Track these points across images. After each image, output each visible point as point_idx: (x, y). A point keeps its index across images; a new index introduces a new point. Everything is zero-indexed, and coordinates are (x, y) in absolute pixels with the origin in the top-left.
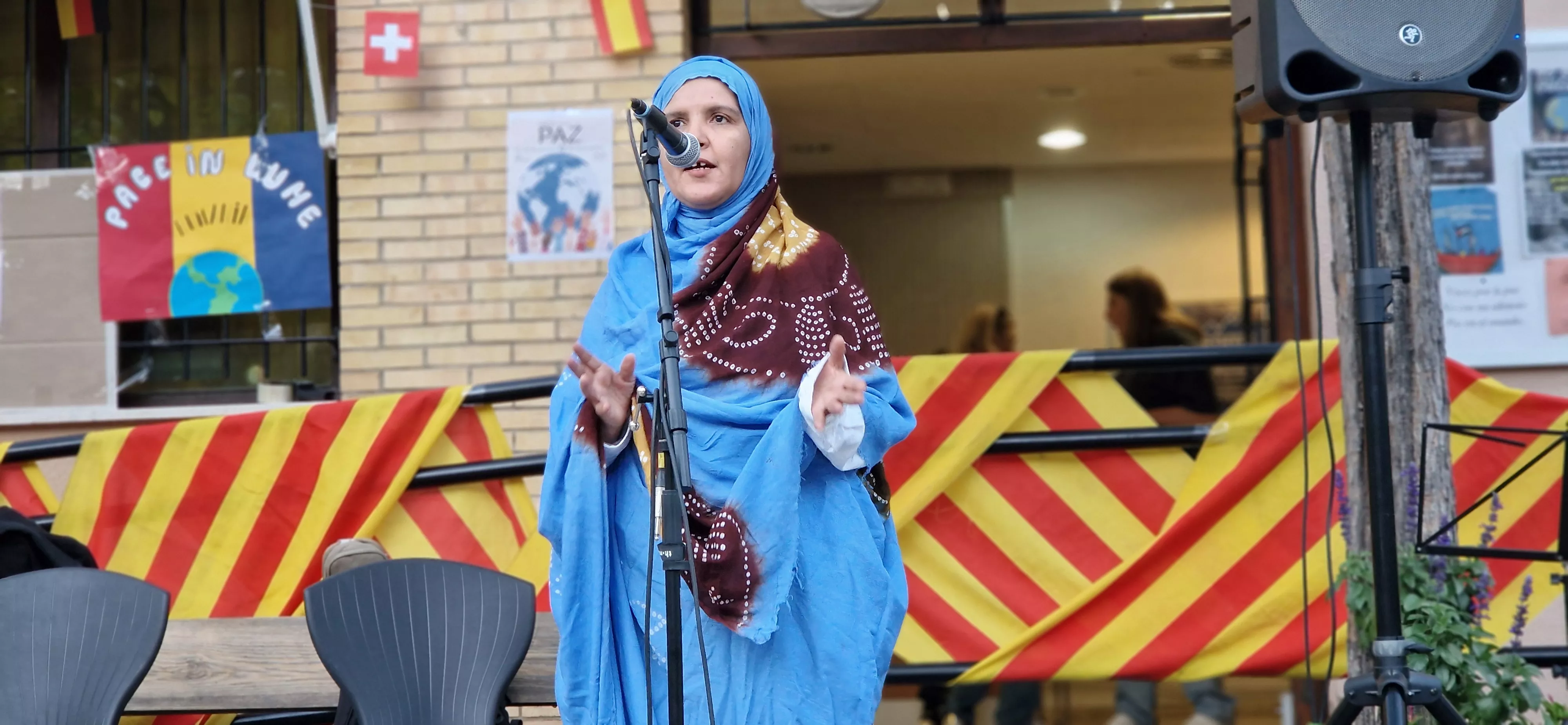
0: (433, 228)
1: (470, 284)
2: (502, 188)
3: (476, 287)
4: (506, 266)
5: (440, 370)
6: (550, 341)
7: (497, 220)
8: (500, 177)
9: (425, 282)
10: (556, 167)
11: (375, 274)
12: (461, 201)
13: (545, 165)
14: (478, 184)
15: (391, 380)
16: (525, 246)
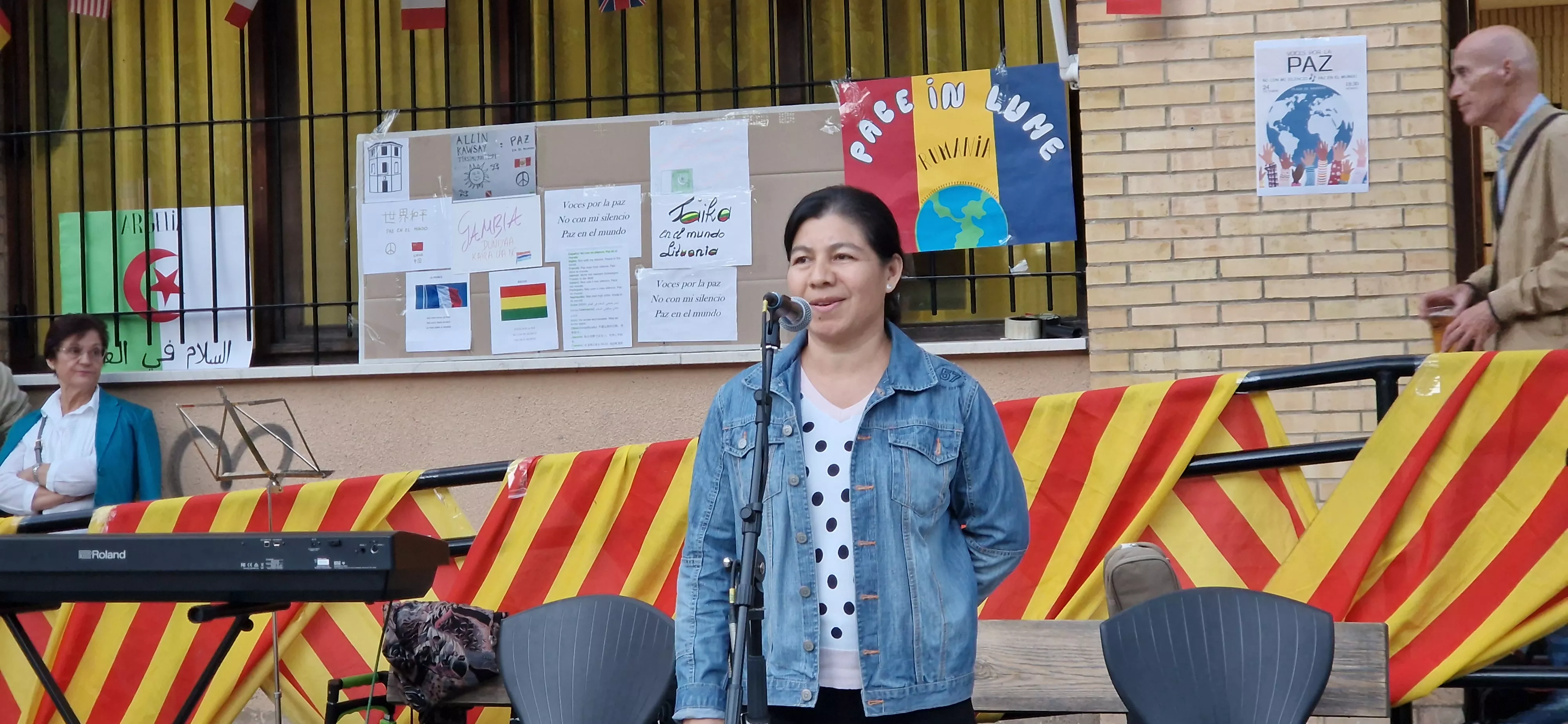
0: (1178, 162)
1: (1218, 217)
2: (1250, 120)
3: (1224, 221)
4: (1256, 200)
5: (1190, 306)
6: (1303, 277)
7: (1245, 152)
8: (1248, 109)
9: (1171, 216)
10: (1306, 98)
11: (1119, 209)
12: (1207, 134)
13: (1295, 95)
14: (1225, 116)
15: (1139, 317)
16: (1275, 179)
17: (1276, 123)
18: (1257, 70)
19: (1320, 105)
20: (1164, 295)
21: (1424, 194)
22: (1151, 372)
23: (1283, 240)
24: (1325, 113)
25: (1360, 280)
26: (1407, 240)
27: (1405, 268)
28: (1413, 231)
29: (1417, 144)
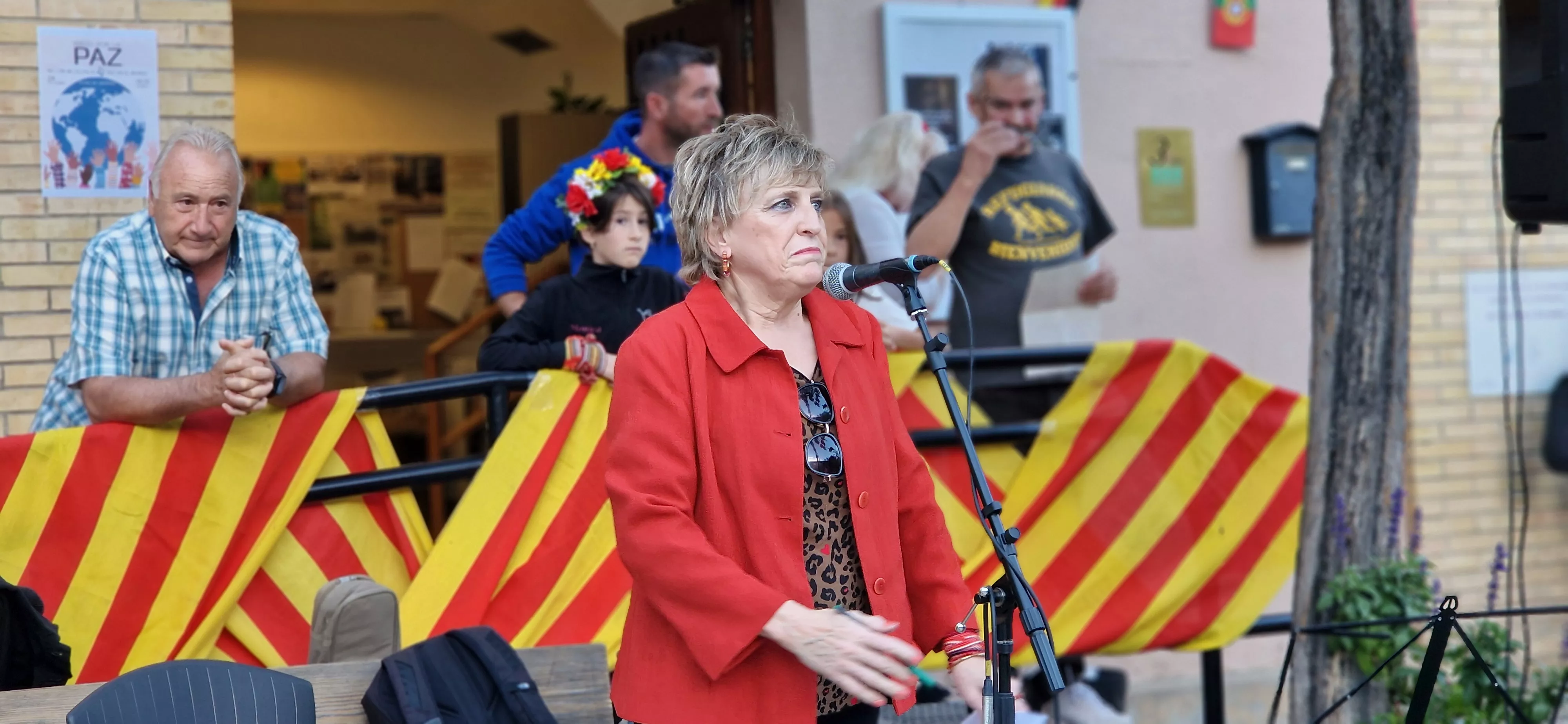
2: (34, 113)
4: (40, 201)
7: (28, 149)
8: (31, 101)
10: (95, 93)
13: (84, 89)
16: (62, 179)
17: (63, 118)
18: (41, 57)
19: (109, 101)
23: (68, 246)
24: (115, 110)
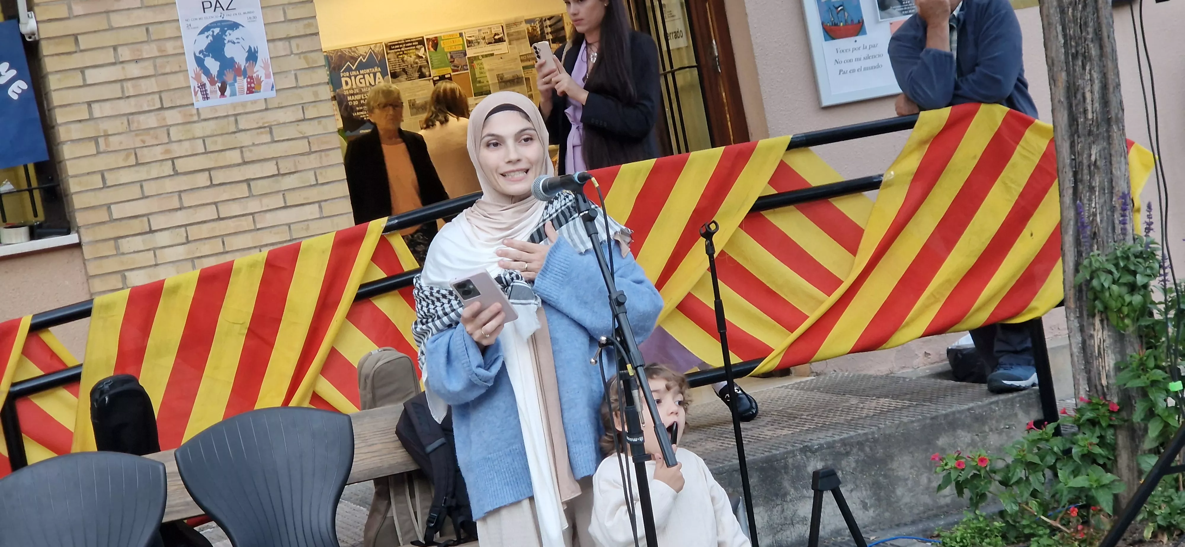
0: (130, 89)
1: (168, 127)
2: (181, 51)
3: (172, 131)
4: (195, 112)
5: (156, 198)
6: (239, 165)
7: (181, 76)
8: (178, 43)
9: (131, 131)
10: (220, 31)
11: (89, 130)
12: (148, 64)
13: (212, 30)
14: (160, 50)
15: (117, 212)
16: (207, 94)
17: (201, 52)
18: (180, 12)
19: (231, 35)
20: (135, 191)
21: (316, 94)
22: (135, 252)
23: (219, 139)
24: (236, 41)
25: (279, 161)
26: (309, 129)
27: (310, 149)
28: (312, 122)
29: (306, 58)
